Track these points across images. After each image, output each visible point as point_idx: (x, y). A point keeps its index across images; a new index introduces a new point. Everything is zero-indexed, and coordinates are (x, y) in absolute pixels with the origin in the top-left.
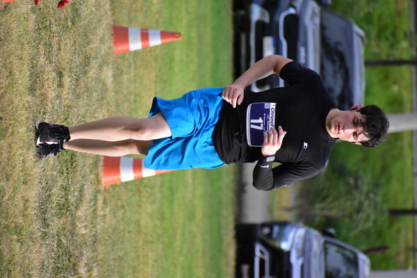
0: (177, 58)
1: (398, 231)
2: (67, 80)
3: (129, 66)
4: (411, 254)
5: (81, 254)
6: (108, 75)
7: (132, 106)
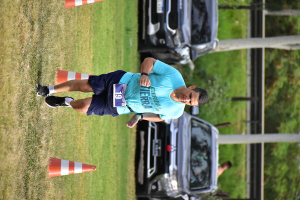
0: (104, 8)
1: (237, 110)
2: (36, 27)
3: (75, 14)
4: (244, 124)
5: (43, 132)
6: (61, 21)
7: (76, 38)
